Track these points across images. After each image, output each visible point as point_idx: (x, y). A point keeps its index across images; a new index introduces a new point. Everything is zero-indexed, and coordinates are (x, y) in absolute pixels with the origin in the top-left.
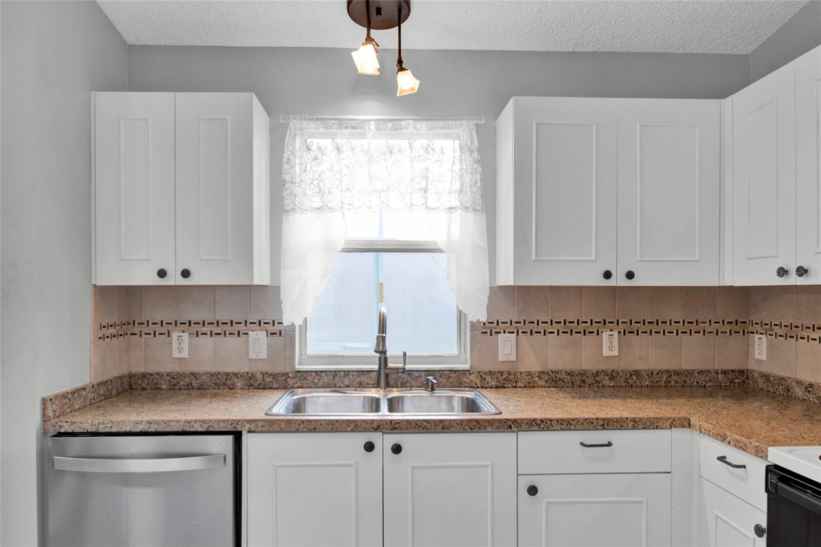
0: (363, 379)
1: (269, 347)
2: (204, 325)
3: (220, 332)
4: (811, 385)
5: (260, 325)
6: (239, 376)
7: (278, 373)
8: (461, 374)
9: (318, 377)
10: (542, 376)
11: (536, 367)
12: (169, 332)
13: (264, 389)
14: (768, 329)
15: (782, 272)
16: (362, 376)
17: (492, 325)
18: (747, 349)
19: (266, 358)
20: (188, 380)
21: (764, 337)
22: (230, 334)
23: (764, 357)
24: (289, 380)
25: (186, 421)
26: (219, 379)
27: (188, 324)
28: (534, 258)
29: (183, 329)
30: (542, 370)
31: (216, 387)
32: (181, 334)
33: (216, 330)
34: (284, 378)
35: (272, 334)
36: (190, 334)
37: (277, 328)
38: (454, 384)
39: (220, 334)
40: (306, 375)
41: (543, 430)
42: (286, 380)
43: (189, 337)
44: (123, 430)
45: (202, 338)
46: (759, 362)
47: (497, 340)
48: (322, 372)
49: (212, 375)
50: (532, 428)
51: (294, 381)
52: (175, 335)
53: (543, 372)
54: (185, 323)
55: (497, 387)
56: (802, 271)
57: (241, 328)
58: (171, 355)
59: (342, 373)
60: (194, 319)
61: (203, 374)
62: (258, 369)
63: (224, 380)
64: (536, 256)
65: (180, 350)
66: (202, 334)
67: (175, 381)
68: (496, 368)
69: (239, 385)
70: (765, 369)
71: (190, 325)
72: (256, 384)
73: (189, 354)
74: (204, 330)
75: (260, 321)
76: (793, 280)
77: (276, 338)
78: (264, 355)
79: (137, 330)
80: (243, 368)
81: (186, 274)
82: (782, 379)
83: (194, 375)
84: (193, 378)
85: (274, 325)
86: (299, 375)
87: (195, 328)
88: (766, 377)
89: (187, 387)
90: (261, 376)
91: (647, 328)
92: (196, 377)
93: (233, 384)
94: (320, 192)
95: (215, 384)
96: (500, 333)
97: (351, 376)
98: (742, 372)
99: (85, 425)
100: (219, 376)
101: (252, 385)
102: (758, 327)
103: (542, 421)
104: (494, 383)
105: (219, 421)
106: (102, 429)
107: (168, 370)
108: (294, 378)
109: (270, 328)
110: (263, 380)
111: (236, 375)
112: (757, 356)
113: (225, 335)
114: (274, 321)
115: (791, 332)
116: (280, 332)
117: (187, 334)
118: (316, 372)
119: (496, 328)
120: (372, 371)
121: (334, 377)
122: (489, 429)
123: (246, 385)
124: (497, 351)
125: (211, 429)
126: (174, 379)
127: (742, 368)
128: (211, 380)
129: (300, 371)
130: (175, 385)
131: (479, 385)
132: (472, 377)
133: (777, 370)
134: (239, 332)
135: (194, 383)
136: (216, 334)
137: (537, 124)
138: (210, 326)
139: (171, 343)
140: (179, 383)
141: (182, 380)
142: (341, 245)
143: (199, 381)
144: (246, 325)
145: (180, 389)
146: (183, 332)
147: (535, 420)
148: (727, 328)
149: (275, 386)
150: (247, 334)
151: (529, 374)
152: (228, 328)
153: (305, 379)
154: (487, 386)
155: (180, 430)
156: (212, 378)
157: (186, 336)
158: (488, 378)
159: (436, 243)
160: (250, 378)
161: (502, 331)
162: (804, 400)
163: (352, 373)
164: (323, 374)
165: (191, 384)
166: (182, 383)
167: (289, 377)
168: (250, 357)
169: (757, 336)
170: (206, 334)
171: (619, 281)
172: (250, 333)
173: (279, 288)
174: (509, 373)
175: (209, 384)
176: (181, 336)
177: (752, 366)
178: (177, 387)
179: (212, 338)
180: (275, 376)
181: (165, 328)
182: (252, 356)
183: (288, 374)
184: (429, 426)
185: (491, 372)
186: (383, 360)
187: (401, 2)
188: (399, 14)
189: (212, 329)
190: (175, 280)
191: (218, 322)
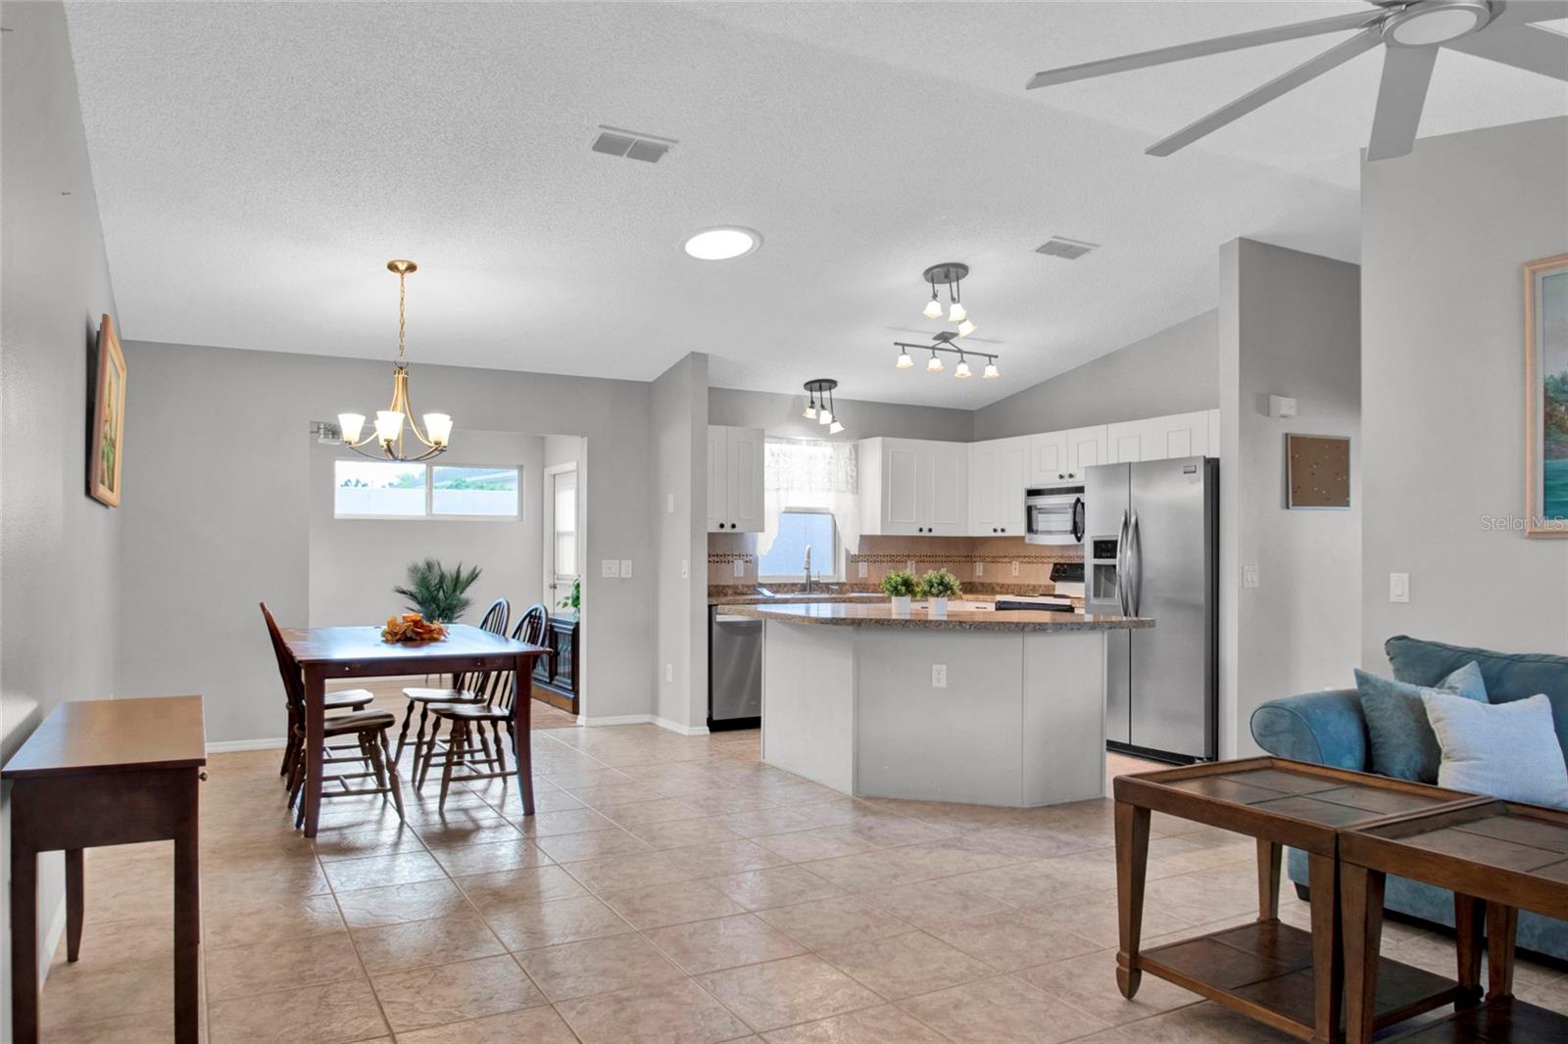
0: (794, 588)
1: (745, 569)
5: (740, 556)
7: (748, 585)
11: (877, 581)
13: (743, 594)
14: (983, 559)
15: (995, 530)
16: (789, 585)
17: (856, 557)
18: (973, 570)
21: (981, 563)
22: (724, 562)
23: (981, 574)
26: (718, 589)
28: (889, 520)
31: (718, 594)
35: (746, 561)
37: (749, 558)
38: (839, 591)
39: (719, 562)
40: (761, 585)
42: (754, 589)
46: (979, 577)
47: (859, 566)
49: (716, 587)
56: (1003, 530)
57: (730, 558)
59: (783, 585)
62: (739, 582)
63: (722, 589)
68: (858, 582)
69: (730, 592)
70: (982, 581)
72: (739, 592)
75: (740, 554)
76: (999, 534)
77: (749, 564)
78: (742, 575)
80: (731, 582)
81: (734, 526)
82: (991, 584)
85: (747, 556)
88: (982, 584)
90: (742, 587)
91: (928, 559)
93: (727, 592)
97: (787, 587)
98: (970, 583)
100: (719, 587)
101: (736, 593)
102: (978, 558)
109: (745, 558)
110: (743, 589)
111: (728, 586)
112: (978, 574)
113: (722, 562)
114: (747, 554)
115: (995, 560)
116: (750, 560)
118: (770, 584)
119: (858, 558)
120: (797, 582)
121: (778, 587)
123: (733, 592)
124: (858, 572)
127: (970, 580)
128: (715, 589)
131: (850, 591)
132: (847, 587)
133: (987, 580)
137: (892, 452)
142: (783, 510)
144: (732, 556)
148: (964, 559)
149: (748, 593)
150: (733, 562)
151: (874, 584)
152: (722, 558)
158: (855, 587)
159: (827, 509)
160: (736, 588)
161: (861, 560)
162: (1000, 592)
164: (773, 586)
167: (756, 587)
169: (978, 563)
171: (925, 533)
172: (735, 561)
174: (864, 583)
177: (975, 580)
182: (736, 575)
183: (751, 585)
185: (856, 584)
186: (809, 577)
187: (831, 384)
188: (830, 389)
189: (714, 559)
190: (728, 529)
191: (718, 555)
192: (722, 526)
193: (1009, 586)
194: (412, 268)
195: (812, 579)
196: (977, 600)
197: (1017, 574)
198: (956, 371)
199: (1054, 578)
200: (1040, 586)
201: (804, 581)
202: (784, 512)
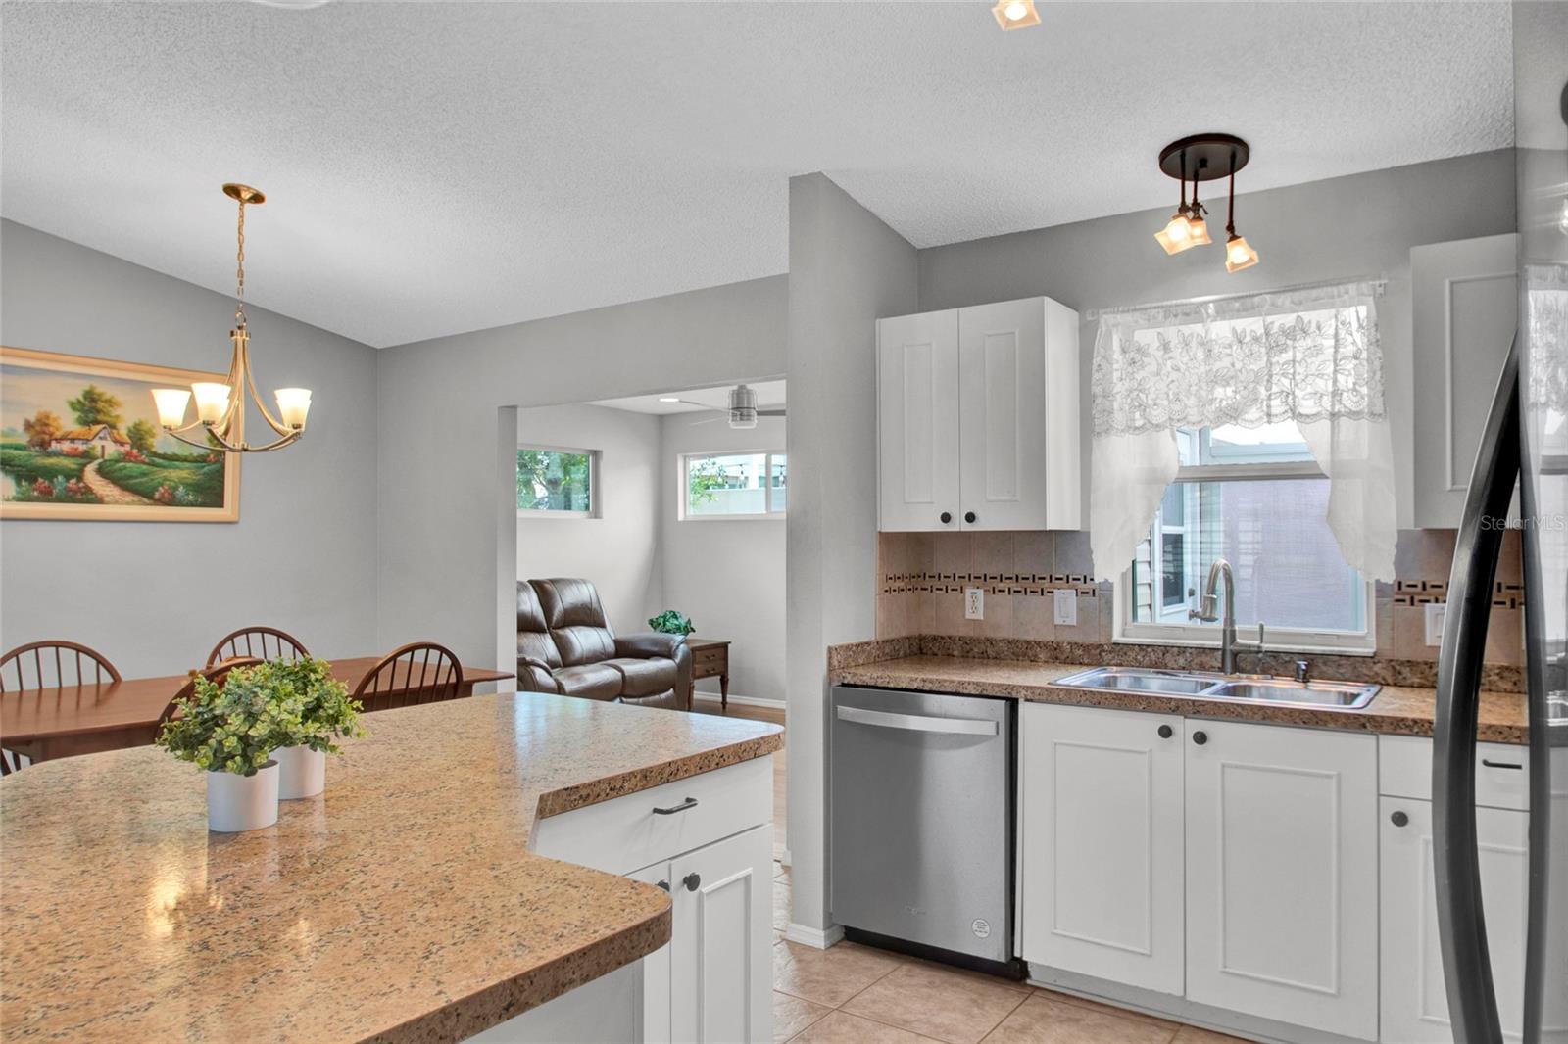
0: (1205, 659)
1: (1080, 609)
2: (1001, 580)
3: (1019, 589)
5: (1068, 582)
6: (1042, 645)
7: (1091, 645)
8: (1359, 662)
9: (1143, 653)
10: (1506, 674)
12: (962, 588)
13: (1072, 664)
16: (1204, 655)
17: (1413, 590)
19: (1075, 624)
20: (983, 647)
22: (1032, 592)
24: (1104, 654)
25: (959, 682)
26: (1018, 647)
27: (983, 578)
28: (1449, 485)
29: (977, 584)
30: (1506, 664)
32: (976, 590)
33: (1015, 586)
34: (1098, 651)
35: (1083, 593)
36: (985, 591)
37: (1087, 587)
39: (1019, 591)
40: (1125, 649)
42: (1100, 654)
43: (984, 594)
45: (999, 596)
47: (1423, 613)
48: (1148, 646)
49: (1010, 642)
51: (1110, 656)
52: (968, 591)
53: (1507, 668)
54: (979, 577)
55: (1421, 686)
57: (1046, 584)
58: (964, 616)
59: (1176, 650)
60: (989, 571)
61: (1000, 640)
62: (1066, 637)
63: (1024, 649)
64: (1454, 483)
65: (975, 610)
66: (1000, 591)
67: (968, 647)
68: (1419, 657)
69: (1042, 656)
71: (985, 580)
72: (1063, 658)
73: (984, 615)
74: (1001, 586)
75: (1068, 577)
77: (1088, 598)
78: (1072, 620)
79: (928, 583)
80: (1049, 636)
81: (971, 517)
83: (990, 641)
84: (989, 645)
85: (1085, 582)
86: (1118, 648)
87: (990, 583)
89: (981, 654)
90: (1069, 647)
92: (991, 643)
93: (1036, 656)
95: (1013, 654)
96: (1428, 601)
97: (1188, 655)
100: (1018, 644)
101: (1057, 658)
104: (1416, 680)
105: (993, 685)
107: (961, 634)
108: (1111, 652)
109: (1081, 585)
110: (1071, 651)
111: (1038, 643)
113: (1026, 593)
114: (1085, 577)
116: (1094, 590)
117: (982, 591)
118: (1139, 646)
119: (1419, 594)
121: (1164, 655)
123: (1050, 658)
124: (1421, 630)
125: (985, 693)
126: (968, 644)
128: (1009, 648)
129: (1119, 644)
130: (968, 652)
131: (1390, 681)
132: (1377, 668)
134: (1042, 590)
135: (990, 650)
136: (1015, 591)
137: (1452, 284)
138: (1008, 581)
139: (964, 600)
140: (972, 649)
141: (976, 646)
142: (1175, 473)
143: (996, 648)
144: (1051, 581)
145: (975, 657)
146: (978, 587)
149: (1086, 661)
150: (1052, 592)
152: (1029, 584)
153: (1126, 654)
154: (1403, 683)
155: (954, 691)
156: (1011, 646)
157: (981, 592)
158: (1406, 671)
159: (1315, 464)
160: (1056, 649)
161: (1432, 599)
163: (1190, 651)
164: (1149, 650)
165: (986, 650)
166: (976, 650)
167: (1104, 651)
168: (1056, 623)
170: (1004, 591)
172: (1055, 591)
173: (1087, 534)
175: (1006, 653)
176: (976, 593)
178: (971, 655)
179: (1011, 597)
180: (1086, 648)
181: (957, 583)
182: (1058, 621)
183: (1103, 646)
185: (1410, 664)
186: (1230, 635)
187: (1233, 147)
188: (1241, 165)
189: (1011, 585)
190: (959, 525)
191: (1017, 577)
192: (946, 518)
194: (257, 198)
195: (1240, 641)
201: (1219, 644)
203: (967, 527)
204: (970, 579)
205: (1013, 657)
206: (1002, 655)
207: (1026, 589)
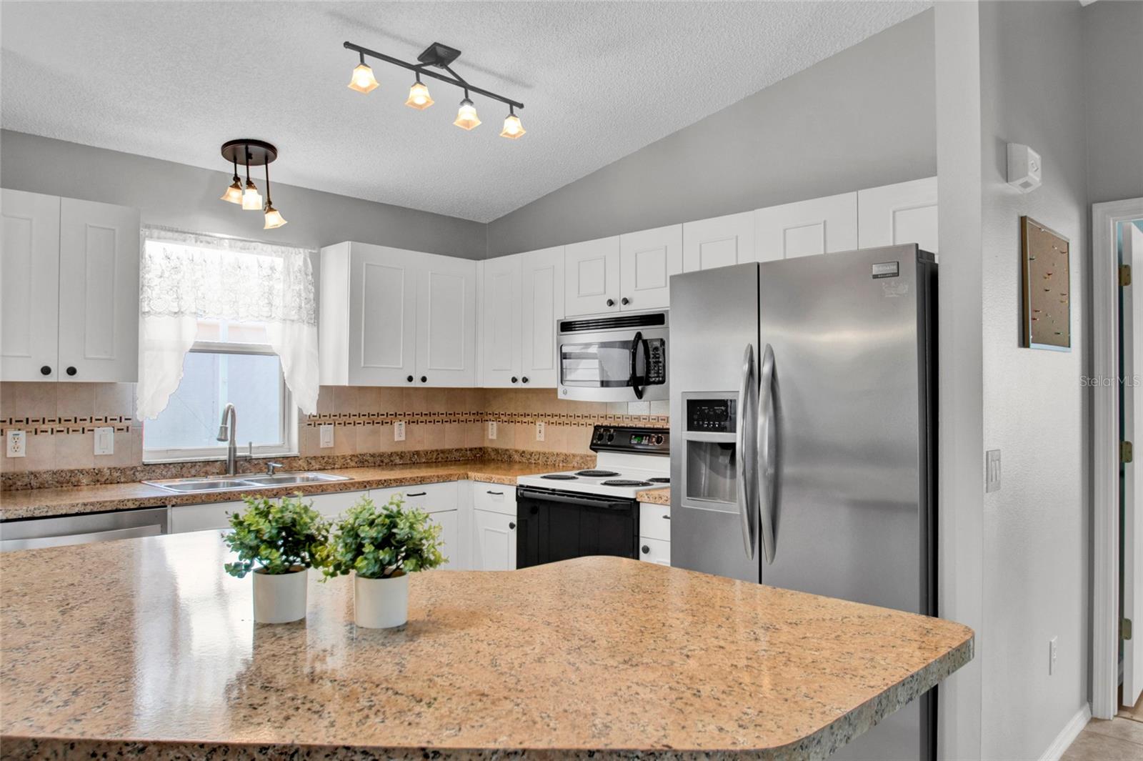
0: (208, 468)
1: (116, 442)
2: (44, 423)
3: (62, 429)
4: (524, 452)
5: (106, 421)
6: (84, 472)
7: (127, 468)
8: (292, 460)
9: (166, 470)
10: (353, 458)
11: (348, 452)
12: (2, 431)
13: (111, 483)
14: (497, 417)
15: (514, 380)
16: (208, 466)
17: (315, 418)
18: (484, 430)
19: (112, 453)
20: (26, 480)
21: (495, 423)
22: (73, 431)
23: (494, 437)
24: (137, 473)
26: (62, 477)
27: (25, 421)
28: (362, 365)
29: (19, 427)
30: (353, 454)
31: (59, 486)
32: (16, 433)
33: (57, 427)
34: (132, 472)
35: (118, 430)
36: (27, 432)
37: (124, 424)
38: (286, 469)
39: (62, 431)
40: (154, 468)
41: (386, 487)
42: (134, 474)
43: (27, 436)
44: (58, 514)
45: (41, 436)
46: (492, 441)
47: (319, 431)
48: (170, 464)
49: (54, 473)
50: (380, 487)
51: (142, 474)
52: (10, 433)
53: (354, 456)
54: (21, 421)
55: (320, 469)
56: (525, 380)
57: (87, 425)
58: (5, 455)
59: (190, 464)
60: (32, 416)
61: (45, 473)
62: (104, 465)
63: (68, 478)
64: (364, 363)
65: (16, 449)
66: (42, 431)
67: (11, 482)
68: (319, 454)
69: (84, 481)
70: (496, 446)
71: (27, 423)
72: (103, 480)
73: (26, 453)
74: (43, 427)
75: (106, 418)
76: (520, 385)
77: (124, 433)
78: (110, 451)
80: (88, 464)
81: (72, 371)
82: (507, 450)
83: (35, 475)
84: (33, 478)
85: (121, 421)
86: (148, 468)
87: (32, 426)
88: (496, 451)
89: (25, 487)
90: (108, 471)
91: (424, 418)
92: (35, 476)
93: (79, 481)
94: (178, 298)
95: (57, 482)
96: (321, 424)
97: (197, 467)
98: (481, 449)
99: (20, 511)
100: (62, 474)
101: (98, 481)
102: (491, 417)
103: (385, 481)
104: (317, 467)
106: (37, 514)
107: (2, 471)
108: (142, 471)
109: (117, 424)
110: (111, 474)
111: (81, 471)
112: (490, 437)
113: (68, 432)
114: (121, 418)
115: (512, 418)
116: (128, 427)
117: (24, 432)
118: (164, 464)
119: (318, 420)
120: (217, 461)
121: (181, 469)
122: (352, 489)
123: (92, 481)
124: (319, 440)
126: (10, 479)
127: (481, 446)
128: (53, 478)
129: (149, 465)
130: (11, 486)
131: (306, 469)
132: (300, 462)
133: (501, 445)
134: (83, 429)
135: (34, 483)
136: (58, 431)
137: (367, 264)
138: (51, 423)
139: (5, 442)
140: (15, 484)
141: (19, 480)
142: (190, 347)
143: (40, 480)
144: (91, 422)
145: (17, 490)
146: (19, 430)
147: (381, 480)
148: (472, 418)
149: (122, 480)
150: (93, 430)
151: (344, 457)
152: (71, 425)
153: (154, 471)
154: (312, 469)
156: (55, 476)
157: (23, 434)
158: (313, 462)
159: (270, 348)
160: (97, 474)
161: (323, 423)
162: (520, 462)
163: (199, 464)
164: (171, 466)
165: (30, 484)
166: (19, 483)
167: (138, 471)
168: (95, 454)
169: (490, 423)
170: (46, 432)
171: (417, 383)
172: (96, 429)
174: (329, 457)
175: (50, 482)
176: (18, 435)
177: (487, 444)
178: (13, 488)
179: (53, 436)
180: (122, 471)
182: (98, 452)
183: (136, 467)
184: (312, 490)
185: (315, 458)
186: (233, 450)
187: (268, 152)
188: (266, 161)
189: (53, 427)
190: (59, 376)
191: (60, 420)
192: (46, 371)
193: (531, 454)
195: (238, 454)
196: (490, 481)
197: (542, 439)
198: (456, 116)
199: (595, 447)
200: (574, 456)
201: (225, 457)
202: (192, 351)
203: (66, 378)
204: (11, 423)
205: (57, 485)
206: (46, 485)
207: (68, 429)
